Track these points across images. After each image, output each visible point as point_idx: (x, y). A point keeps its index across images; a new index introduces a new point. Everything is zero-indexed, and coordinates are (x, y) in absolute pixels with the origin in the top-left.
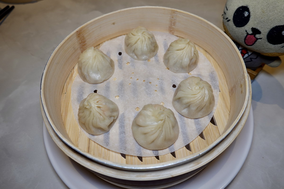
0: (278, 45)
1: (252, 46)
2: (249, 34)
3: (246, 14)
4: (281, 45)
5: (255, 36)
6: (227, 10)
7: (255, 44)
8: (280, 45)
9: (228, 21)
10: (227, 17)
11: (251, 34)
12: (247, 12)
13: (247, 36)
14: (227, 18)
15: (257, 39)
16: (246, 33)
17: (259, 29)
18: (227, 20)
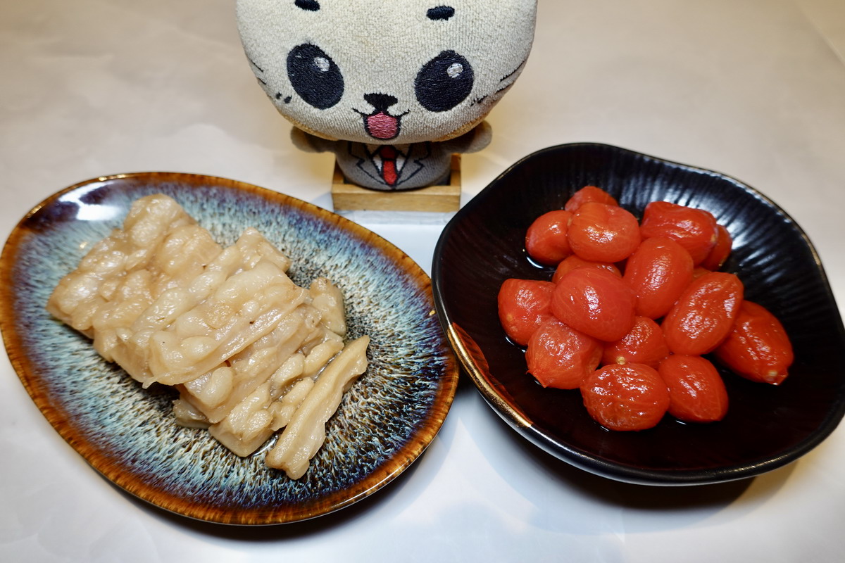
0: (459, 106)
1: (398, 138)
2: (370, 115)
3: (323, 65)
4: (466, 101)
5: (387, 113)
6: (262, 71)
7: (401, 131)
8: (465, 103)
9: (288, 100)
10: (277, 92)
11: (374, 113)
12: (320, 57)
13: (366, 122)
14: (279, 96)
15: (398, 118)
16: (359, 115)
17: (383, 92)
18: (282, 98)
